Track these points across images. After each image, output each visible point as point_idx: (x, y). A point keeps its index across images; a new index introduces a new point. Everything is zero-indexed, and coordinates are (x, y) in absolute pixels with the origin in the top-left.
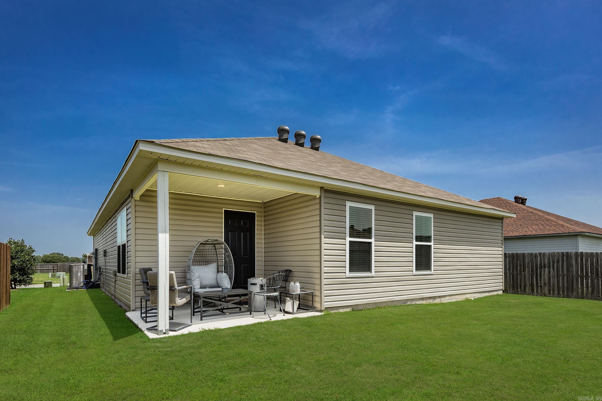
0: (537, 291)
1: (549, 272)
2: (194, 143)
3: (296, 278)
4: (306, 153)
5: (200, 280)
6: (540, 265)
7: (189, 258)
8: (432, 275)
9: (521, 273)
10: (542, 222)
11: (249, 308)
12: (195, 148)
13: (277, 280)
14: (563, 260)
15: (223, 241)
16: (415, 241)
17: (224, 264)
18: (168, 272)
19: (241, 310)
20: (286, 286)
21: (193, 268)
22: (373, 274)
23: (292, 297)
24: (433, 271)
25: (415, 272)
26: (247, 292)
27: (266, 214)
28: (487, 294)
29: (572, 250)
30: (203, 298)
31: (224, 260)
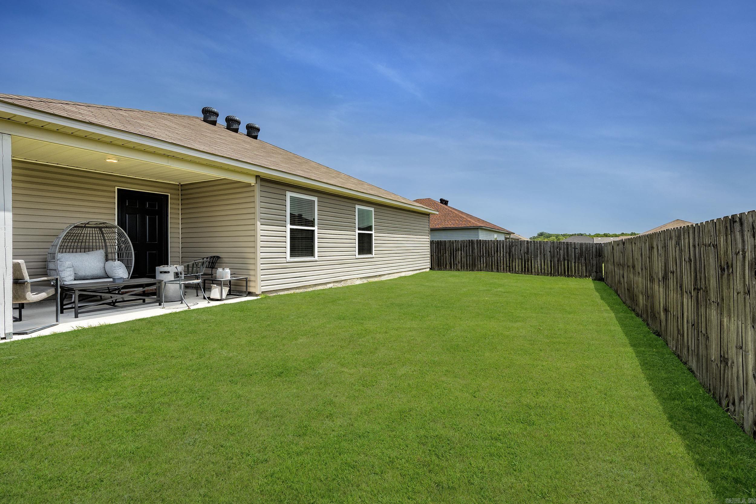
0: (454, 268)
1: (461, 254)
2: (62, 105)
3: (225, 264)
4: (240, 139)
5: (74, 270)
6: (456, 249)
7: (52, 244)
8: (373, 258)
9: (443, 255)
10: (458, 219)
11: (159, 299)
12: (65, 112)
13: (199, 268)
14: (469, 245)
15: (116, 224)
16: (357, 229)
17: (118, 251)
18: (10, 262)
19: (145, 302)
20: (212, 273)
21: (60, 256)
22: (316, 258)
23: (220, 284)
24: (374, 255)
25: (358, 256)
26: (155, 281)
27: (184, 197)
28: (418, 272)
29: (475, 239)
30: (79, 291)
31: (117, 247)
